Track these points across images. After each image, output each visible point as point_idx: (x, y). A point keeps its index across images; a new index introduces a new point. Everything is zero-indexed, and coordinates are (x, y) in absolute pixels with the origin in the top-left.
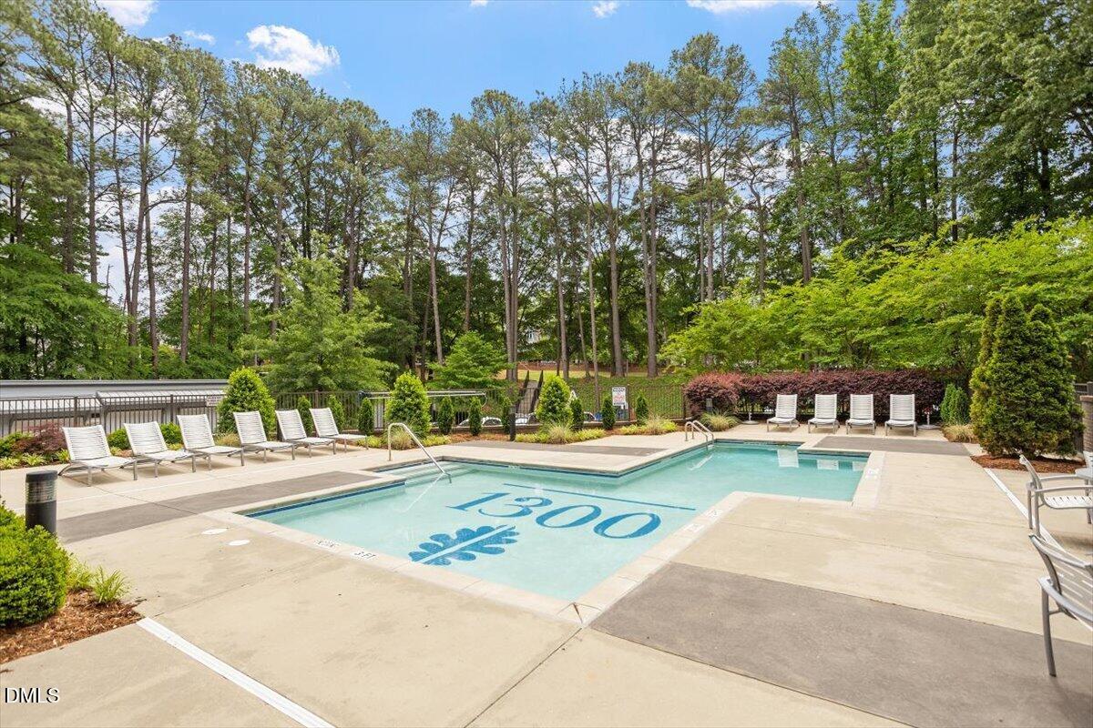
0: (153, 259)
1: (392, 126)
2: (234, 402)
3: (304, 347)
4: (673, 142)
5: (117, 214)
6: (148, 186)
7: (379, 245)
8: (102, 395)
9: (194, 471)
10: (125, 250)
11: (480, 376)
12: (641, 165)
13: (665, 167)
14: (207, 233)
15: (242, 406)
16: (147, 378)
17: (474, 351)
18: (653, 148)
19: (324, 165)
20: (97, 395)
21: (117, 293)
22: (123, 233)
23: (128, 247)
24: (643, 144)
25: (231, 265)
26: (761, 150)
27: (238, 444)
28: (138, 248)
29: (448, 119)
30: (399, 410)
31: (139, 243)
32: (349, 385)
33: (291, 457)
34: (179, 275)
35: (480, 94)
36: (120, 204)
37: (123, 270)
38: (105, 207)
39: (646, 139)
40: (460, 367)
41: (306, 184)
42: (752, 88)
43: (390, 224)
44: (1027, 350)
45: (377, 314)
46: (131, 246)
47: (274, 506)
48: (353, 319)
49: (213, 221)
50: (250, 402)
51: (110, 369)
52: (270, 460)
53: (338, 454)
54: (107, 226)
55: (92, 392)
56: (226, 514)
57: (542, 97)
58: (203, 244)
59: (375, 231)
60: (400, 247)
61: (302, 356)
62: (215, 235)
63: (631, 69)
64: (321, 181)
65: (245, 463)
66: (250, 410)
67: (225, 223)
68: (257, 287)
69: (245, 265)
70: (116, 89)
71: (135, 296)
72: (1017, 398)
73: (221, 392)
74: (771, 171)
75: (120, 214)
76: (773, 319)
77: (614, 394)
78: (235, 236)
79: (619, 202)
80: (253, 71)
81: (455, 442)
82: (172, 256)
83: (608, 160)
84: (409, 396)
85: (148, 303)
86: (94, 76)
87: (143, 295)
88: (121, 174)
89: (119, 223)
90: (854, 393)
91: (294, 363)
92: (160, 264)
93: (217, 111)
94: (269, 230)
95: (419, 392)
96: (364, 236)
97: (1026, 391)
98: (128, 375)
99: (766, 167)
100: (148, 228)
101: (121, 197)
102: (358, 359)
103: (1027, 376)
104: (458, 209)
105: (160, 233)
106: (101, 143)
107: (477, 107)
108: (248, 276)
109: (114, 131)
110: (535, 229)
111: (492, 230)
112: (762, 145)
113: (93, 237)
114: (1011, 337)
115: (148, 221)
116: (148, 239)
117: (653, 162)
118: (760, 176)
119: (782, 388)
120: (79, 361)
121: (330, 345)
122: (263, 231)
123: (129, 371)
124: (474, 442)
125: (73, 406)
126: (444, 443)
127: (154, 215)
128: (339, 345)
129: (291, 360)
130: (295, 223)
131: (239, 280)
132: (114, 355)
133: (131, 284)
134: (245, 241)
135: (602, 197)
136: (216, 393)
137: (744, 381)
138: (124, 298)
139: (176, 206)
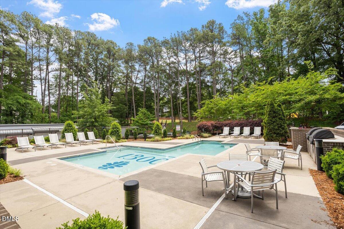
0: (50, 88)
1: (121, 47)
2: (66, 130)
3: (90, 114)
4: (206, 51)
5: (39, 75)
6: (49, 66)
7: (119, 82)
8: (33, 128)
9: (52, 149)
10: (42, 85)
11: (145, 122)
12: (196, 58)
13: (204, 58)
14: (66, 80)
15: (68, 131)
16: (47, 123)
17: (145, 114)
18: (199, 53)
19: (102, 59)
20: (32, 128)
21: (39, 98)
22: (41, 80)
23: (42, 84)
24: (196, 51)
25: (73, 89)
26: (232, 53)
27: (66, 142)
28: (45, 85)
29: (136, 45)
30: (112, 132)
31: (46, 83)
32: (103, 125)
33: (80, 145)
34: (58, 92)
35: (146, 38)
36: (40, 72)
37: (41, 91)
38: (36, 73)
39: (197, 50)
40: (140, 119)
41: (96, 65)
42: (226, 35)
43: (122, 76)
44: (274, 115)
45: (111, 104)
46: (43, 84)
47: (68, 157)
48: (105, 106)
49: (68, 76)
50: (70, 130)
51: (36, 120)
52: (74, 146)
53: (94, 144)
54: (37, 79)
55: (30, 127)
56: (55, 159)
57: (165, 39)
58: (65, 83)
59: (117, 78)
60: (125, 83)
61: (89, 117)
62: (68, 80)
63: (191, 30)
64: (101, 64)
65: (67, 147)
66: (70, 132)
67: (72, 77)
68: (81, 96)
69: (77, 89)
70: (40, 38)
71: (44, 99)
72: (272, 128)
73: (63, 127)
74: (236, 59)
75: (40, 75)
76: (226, 105)
77: (177, 127)
78: (74, 80)
79: (190, 69)
80: (80, 32)
81: (128, 141)
82: (56, 87)
83: (186, 56)
84: (115, 128)
85: (48, 101)
86: (33, 35)
87: (47, 99)
88: (41, 63)
89: (40, 77)
90: (245, 127)
91: (87, 119)
92: (52, 89)
93: (69, 44)
94: (85, 79)
95: (118, 127)
96: (114, 80)
97: (274, 126)
98: (42, 122)
99: (234, 58)
100: (48, 79)
101: (41, 70)
102: (106, 117)
103: (274, 122)
104: (142, 71)
105: (52, 80)
106: (35, 54)
107: (146, 42)
108: (78, 93)
109: (39, 51)
110: (165, 77)
111: (152, 78)
112: (232, 52)
113: (32, 82)
114: (271, 111)
115: (48, 77)
116: (49, 82)
117: (200, 57)
118: (232, 60)
119: (226, 125)
120: (27, 118)
121: (97, 113)
122: (83, 79)
123: (42, 121)
124: (135, 141)
125: (21, 132)
126: (125, 142)
127: (51, 75)
128: (100, 114)
129: (86, 118)
130: (93, 76)
131: (75, 94)
132: (38, 116)
133: (43, 95)
134: (78, 82)
135: (185, 68)
136: (61, 128)
137: (216, 123)
138: (41, 99)
139: (57, 72)
